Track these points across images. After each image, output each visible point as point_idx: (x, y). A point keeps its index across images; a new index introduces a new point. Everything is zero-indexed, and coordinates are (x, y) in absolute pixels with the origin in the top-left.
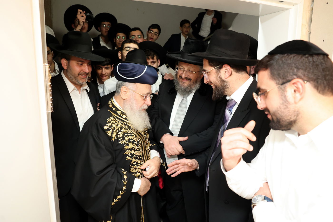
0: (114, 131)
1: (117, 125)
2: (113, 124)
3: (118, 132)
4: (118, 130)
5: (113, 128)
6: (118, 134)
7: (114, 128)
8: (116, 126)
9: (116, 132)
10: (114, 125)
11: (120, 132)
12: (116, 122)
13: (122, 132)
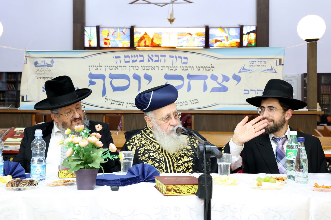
0: (134, 147)
1: (141, 142)
2: (136, 140)
3: (139, 148)
4: (140, 146)
5: (134, 144)
6: (140, 150)
7: (136, 144)
8: (139, 142)
9: (136, 148)
10: (136, 142)
11: (141, 149)
12: (140, 139)
13: (143, 149)
